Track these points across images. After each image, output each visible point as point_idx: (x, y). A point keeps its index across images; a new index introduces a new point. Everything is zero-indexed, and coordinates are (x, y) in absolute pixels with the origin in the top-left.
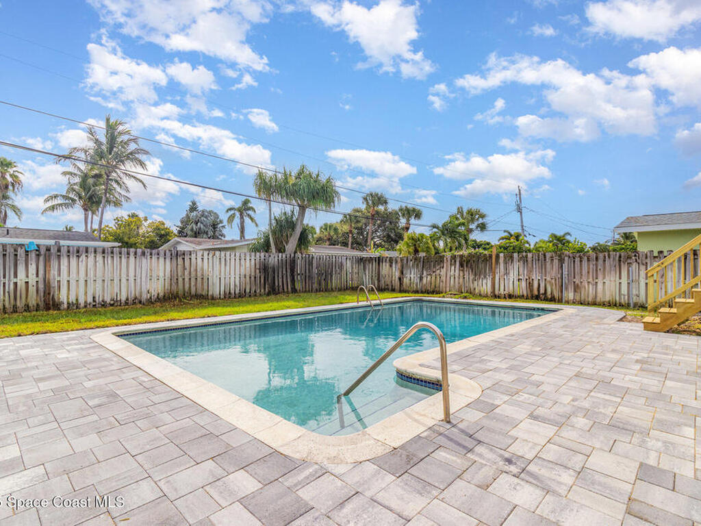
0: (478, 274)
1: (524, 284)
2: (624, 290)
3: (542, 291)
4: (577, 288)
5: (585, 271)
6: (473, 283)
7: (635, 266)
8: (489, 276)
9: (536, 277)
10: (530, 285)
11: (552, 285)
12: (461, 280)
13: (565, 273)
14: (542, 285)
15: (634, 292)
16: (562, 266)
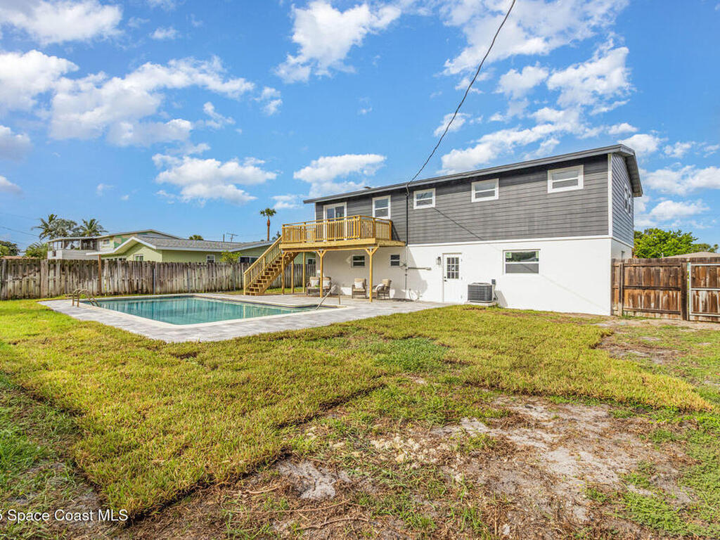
0: (82, 278)
1: (126, 283)
2: (186, 284)
3: (140, 288)
4: (162, 284)
5: (166, 275)
6: (77, 285)
7: (189, 270)
8: (95, 278)
9: (135, 278)
10: (131, 284)
11: (146, 283)
12: (63, 283)
13: (156, 274)
14: (140, 283)
15: (190, 285)
16: (153, 271)
